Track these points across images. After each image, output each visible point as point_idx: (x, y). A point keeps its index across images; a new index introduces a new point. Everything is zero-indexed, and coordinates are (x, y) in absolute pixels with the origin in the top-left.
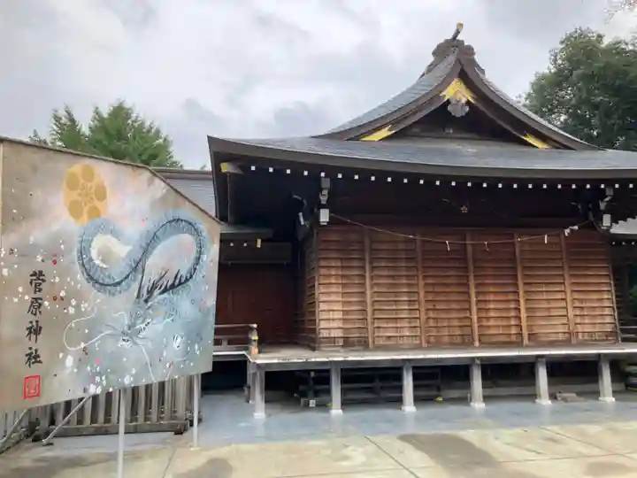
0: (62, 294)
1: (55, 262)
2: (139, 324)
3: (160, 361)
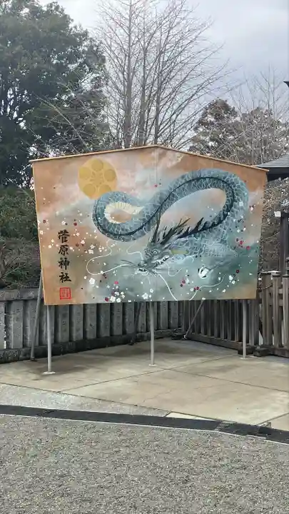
0: (83, 242)
1: (75, 224)
2: (156, 260)
3: (182, 286)
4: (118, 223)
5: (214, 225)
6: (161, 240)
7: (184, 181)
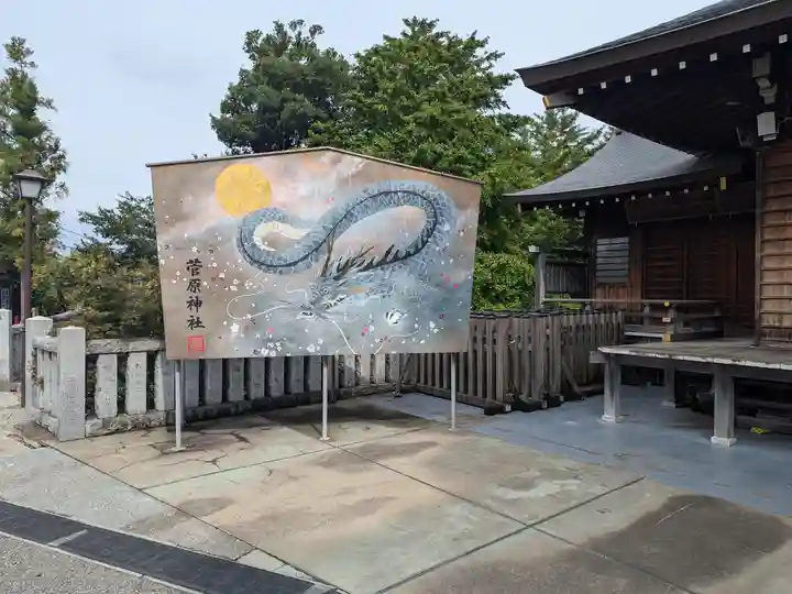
1: (212, 251)
2: (327, 300)
3: (363, 334)
4: (272, 250)
5: (409, 255)
6: (335, 273)
7: (366, 196)
